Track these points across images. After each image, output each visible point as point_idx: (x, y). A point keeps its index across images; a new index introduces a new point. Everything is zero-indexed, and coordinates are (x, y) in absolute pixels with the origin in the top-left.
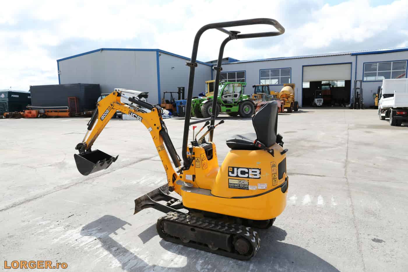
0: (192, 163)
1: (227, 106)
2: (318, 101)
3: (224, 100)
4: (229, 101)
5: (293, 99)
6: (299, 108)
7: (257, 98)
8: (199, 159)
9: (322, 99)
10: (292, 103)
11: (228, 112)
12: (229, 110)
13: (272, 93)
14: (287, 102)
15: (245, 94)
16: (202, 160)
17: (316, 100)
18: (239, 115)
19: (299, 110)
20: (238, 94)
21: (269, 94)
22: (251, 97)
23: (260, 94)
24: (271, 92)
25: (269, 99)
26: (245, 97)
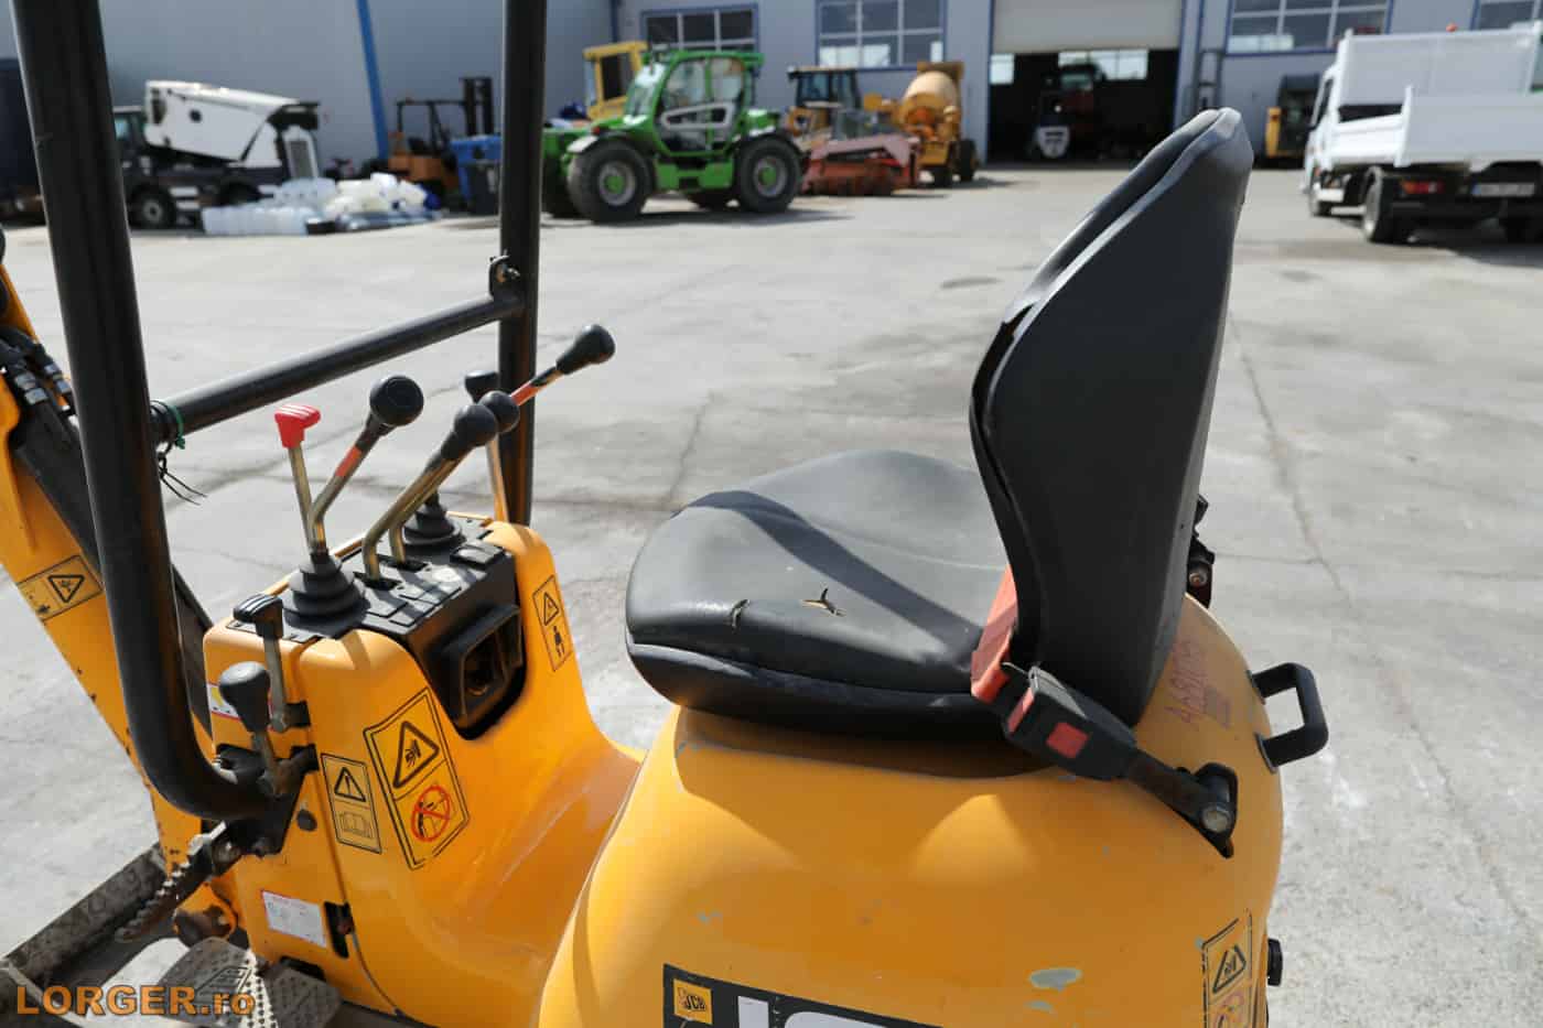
0: (302, 805)
1: (682, 163)
2: (1051, 139)
3: (668, 135)
4: (689, 142)
5: (955, 127)
6: (978, 166)
7: (809, 125)
8: (357, 773)
9: (1065, 130)
10: (952, 148)
11: (688, 188)
12: (692, 182)
13: (874, 102)
14: (933, 143)
15: (760, 108)
16: (398, 784)
17: (1042, 134)
18: (733, 203)
19: (978, 175)
20: (730, 108)
21: (858, 104)
22: (786, 122)
23: (820, 109)
24: (867, 102)
25: (860, 130)
26: (760, 123)
